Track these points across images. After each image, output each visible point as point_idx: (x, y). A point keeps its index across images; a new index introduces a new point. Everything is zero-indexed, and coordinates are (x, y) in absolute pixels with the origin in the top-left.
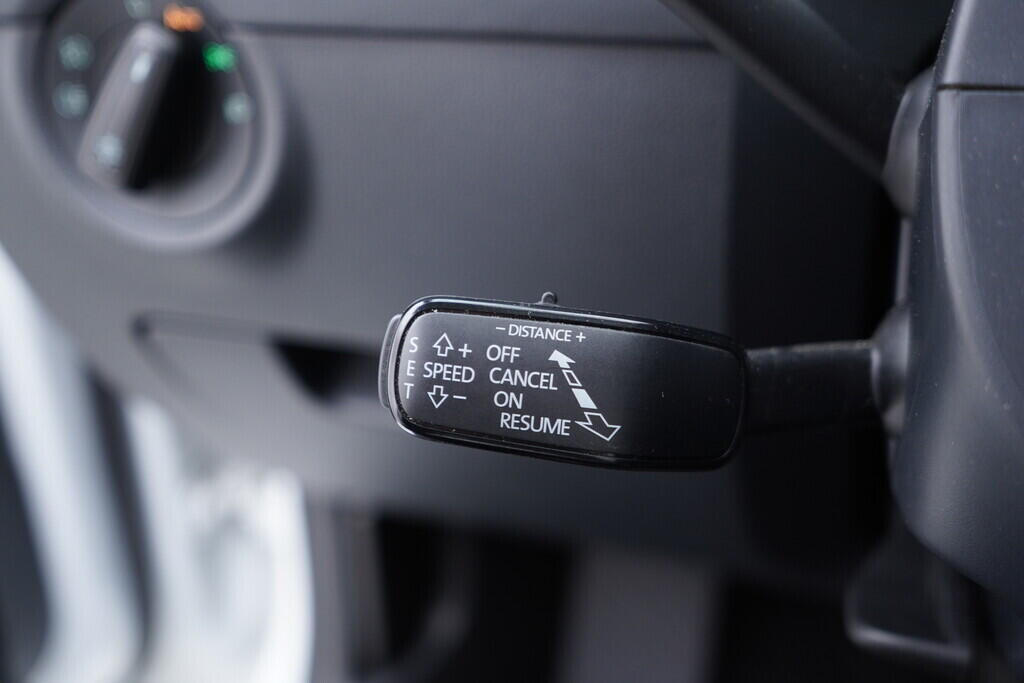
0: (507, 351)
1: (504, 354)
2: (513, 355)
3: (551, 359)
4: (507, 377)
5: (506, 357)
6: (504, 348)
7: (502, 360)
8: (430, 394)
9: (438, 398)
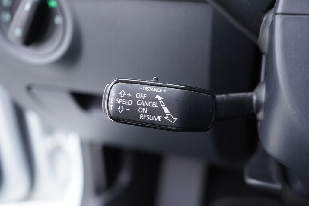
0: (142, 95)
1: (141, 96)
2: (144, 96)
3: (156, 98)
4: (142, 103)
5: (142, 97)
6: (141, 94)
7: (141, 98)
8: (118, 108)
9: (121, 110)
